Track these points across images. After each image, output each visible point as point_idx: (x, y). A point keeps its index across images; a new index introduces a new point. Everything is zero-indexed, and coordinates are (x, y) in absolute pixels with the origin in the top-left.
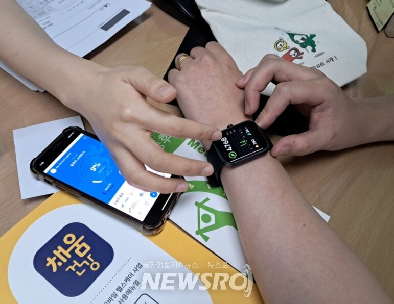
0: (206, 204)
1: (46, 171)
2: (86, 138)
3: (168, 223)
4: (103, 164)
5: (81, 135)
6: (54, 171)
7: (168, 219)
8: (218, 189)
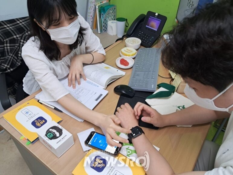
0: (129, 148)
1: (89, 144)
2: (96, 134)
3: (120, 154)
4: (102, 140)
5: (95, 133)
6: (90, 144)
7: (120, 153)
8: (132, 144)
